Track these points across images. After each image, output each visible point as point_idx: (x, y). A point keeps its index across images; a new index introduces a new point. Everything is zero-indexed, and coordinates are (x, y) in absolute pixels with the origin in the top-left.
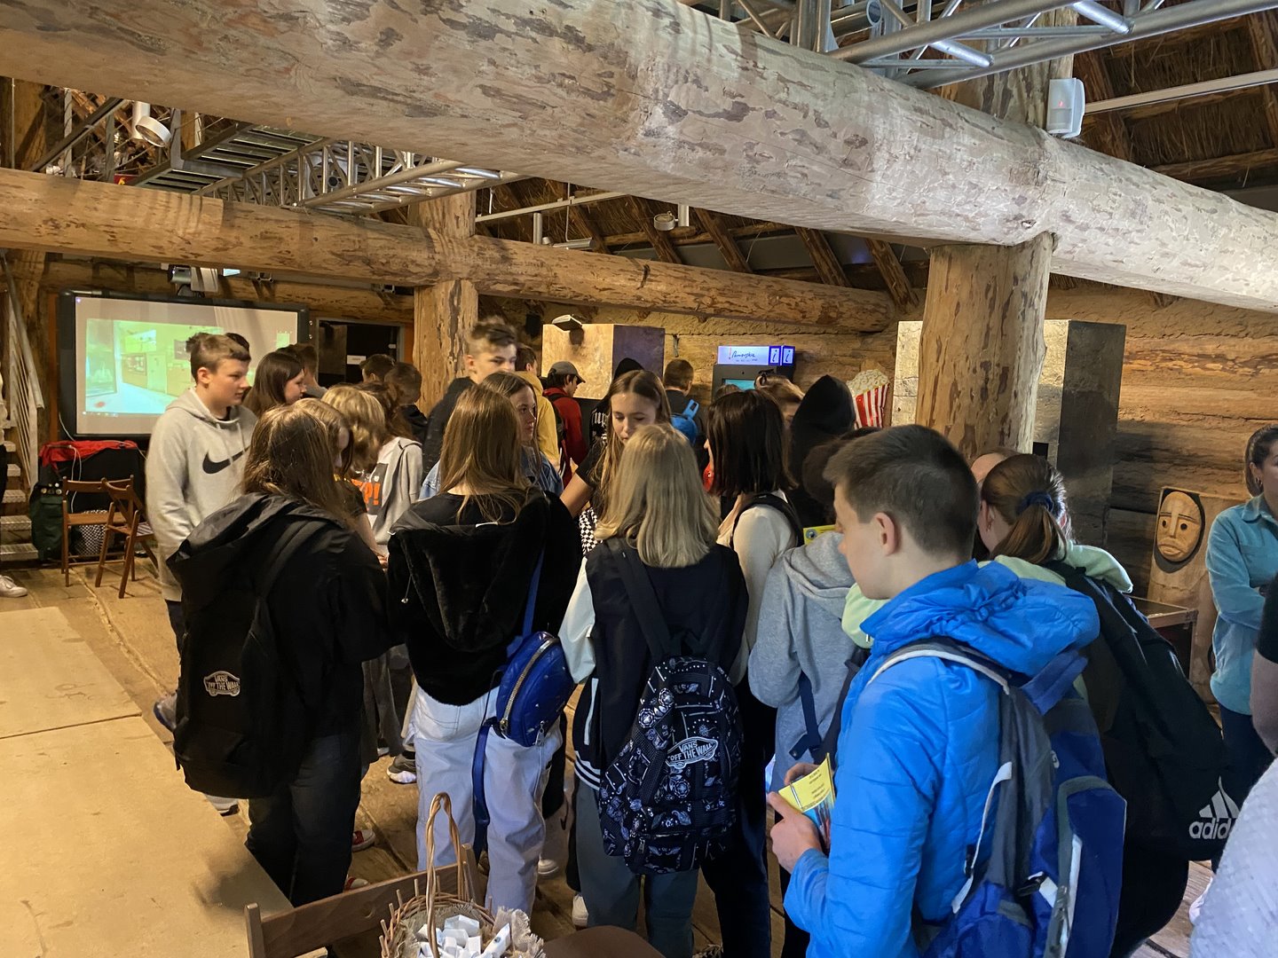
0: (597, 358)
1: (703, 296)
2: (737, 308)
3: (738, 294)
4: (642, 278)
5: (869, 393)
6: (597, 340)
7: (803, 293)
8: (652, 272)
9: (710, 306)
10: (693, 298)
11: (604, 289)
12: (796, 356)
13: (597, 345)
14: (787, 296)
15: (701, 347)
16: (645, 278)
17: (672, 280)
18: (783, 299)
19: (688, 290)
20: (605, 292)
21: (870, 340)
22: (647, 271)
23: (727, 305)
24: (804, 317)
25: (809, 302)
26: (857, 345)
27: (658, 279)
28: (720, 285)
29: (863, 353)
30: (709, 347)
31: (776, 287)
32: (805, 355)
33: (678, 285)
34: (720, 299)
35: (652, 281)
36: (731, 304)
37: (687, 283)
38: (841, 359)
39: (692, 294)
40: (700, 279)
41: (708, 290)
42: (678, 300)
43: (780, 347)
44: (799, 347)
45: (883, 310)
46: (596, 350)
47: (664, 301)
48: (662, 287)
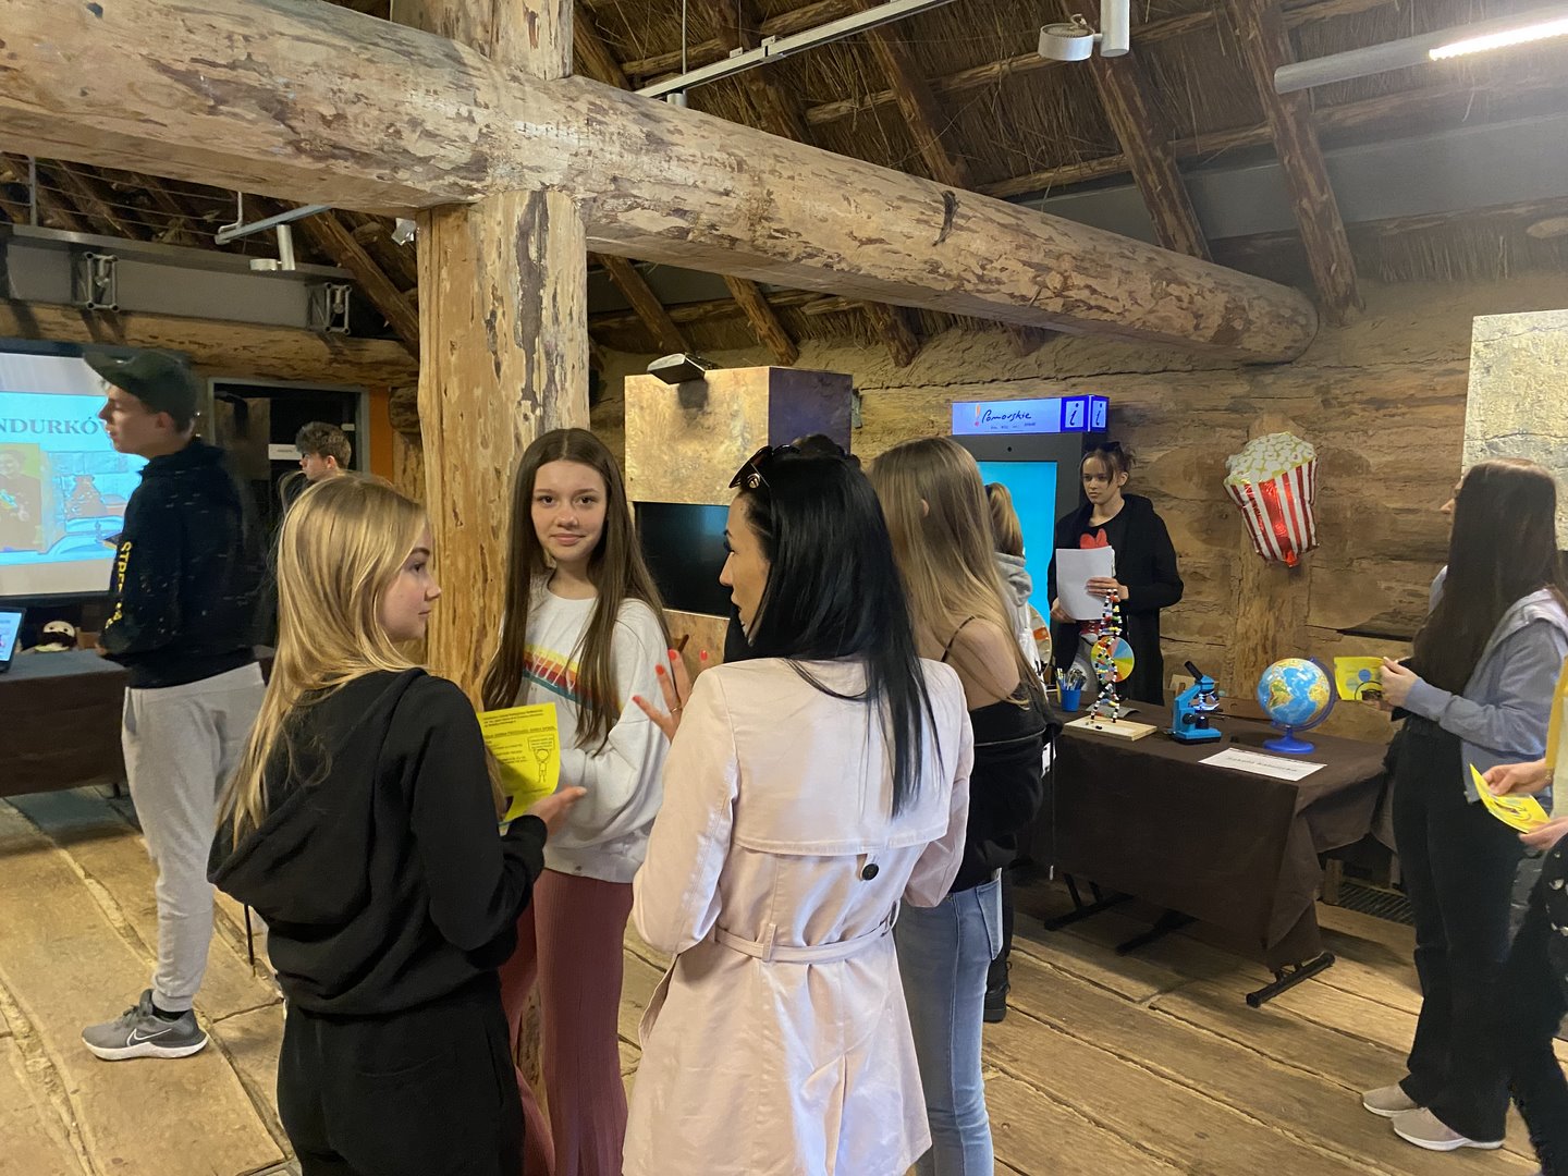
0: (736, 432)
1: (1049, 269)
2: (1102, 302)
3: (1104, 271)
4: (941, 218)
5: (1285, 477)
6: (734, 397)
7: (1199, 277)
8: (961, 209)
9: (1058, 295)
10: (1031, 272)
11: (870, 241)
13: (735, 407)
14: (1180, 283)
15: (906, 409)
16: (948, 221)
17: (996, 231)
18: (1174, 289)
19: (1023, 254)
20: (870, 248)
21: (1268, 379)
22: (950, 206)
23: (1084, 295)
24: (1196, 327)
25: (1208, 295)
26: (1240, 388)
27: (970, 224)
28: (1075, 248)
29: (1257, 403)
30: (924, 408)
31: (1160, 263)
33: (1006, 243)
34: (1078, 280)
35: (961, 228)
36: (1094, 291)
37: (1021, 239)
38: (1205, 416)
39: (1030, 265)
40: (1043, 232)
41: (1059, 257)
42: (1004, 276)
43: (1085, 398)
44: (1114, 397)
45: (1302, 321)
46: (734, 416)
47: (981, 278)
48: (979, 245)
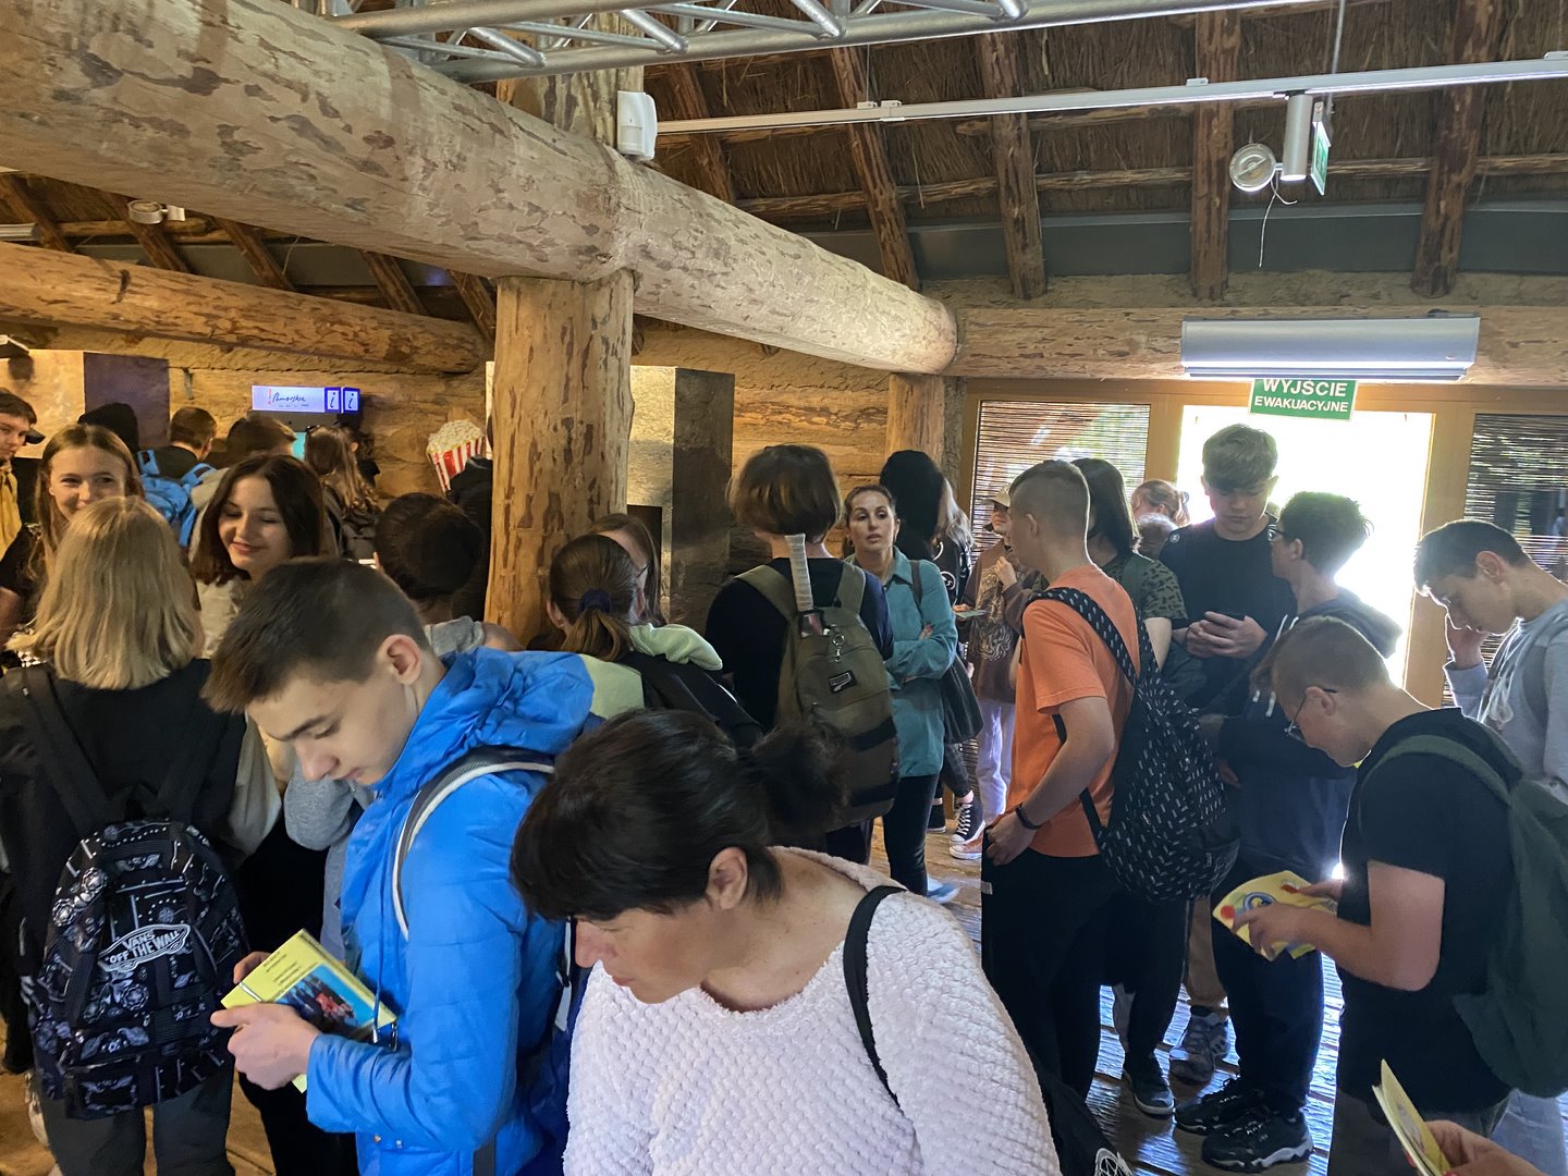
0: (58, 400)
1: (219, 317)
2: (271, 337)
3: (271, 318)
4: (117, 287)
5: (459, 449)
6: (56, 373)
7: (362, 319)
8: (134, 280)
9: (231, 332)
10: (203, 319)
11: (56, 302)
12: (363, 401)
13: (56, 381)
14: (341, 323)
15: (226, 387)
16: (123, 288)
17: (168, 293)
18: (337, 327)
19: (194, 308)
20: (58, 306)
21: (455, 383)
22: (125, 278)
23: (255, 332)
24: (367, 351)
25: (371, 332)
26: (440, 388)
27: (144, 290)
28: (242, 304)
29: (449, 399)
30: (239, 387)
31: (326, 311)
32: (375, 400)
33: (179, 301)
34: (243, 323)
35: (135, 293)
36: (263, 330)
37: (191, 299)
38: (422, 406)
39: (201, 314)
40: (212, 294)
41: (226, 309)
42: (178, 321)
43: (339, 389)
44: (366, 389)
45: (470, 347)
46: (57, 387)
47: (158, 323)
48: (153, 303)
